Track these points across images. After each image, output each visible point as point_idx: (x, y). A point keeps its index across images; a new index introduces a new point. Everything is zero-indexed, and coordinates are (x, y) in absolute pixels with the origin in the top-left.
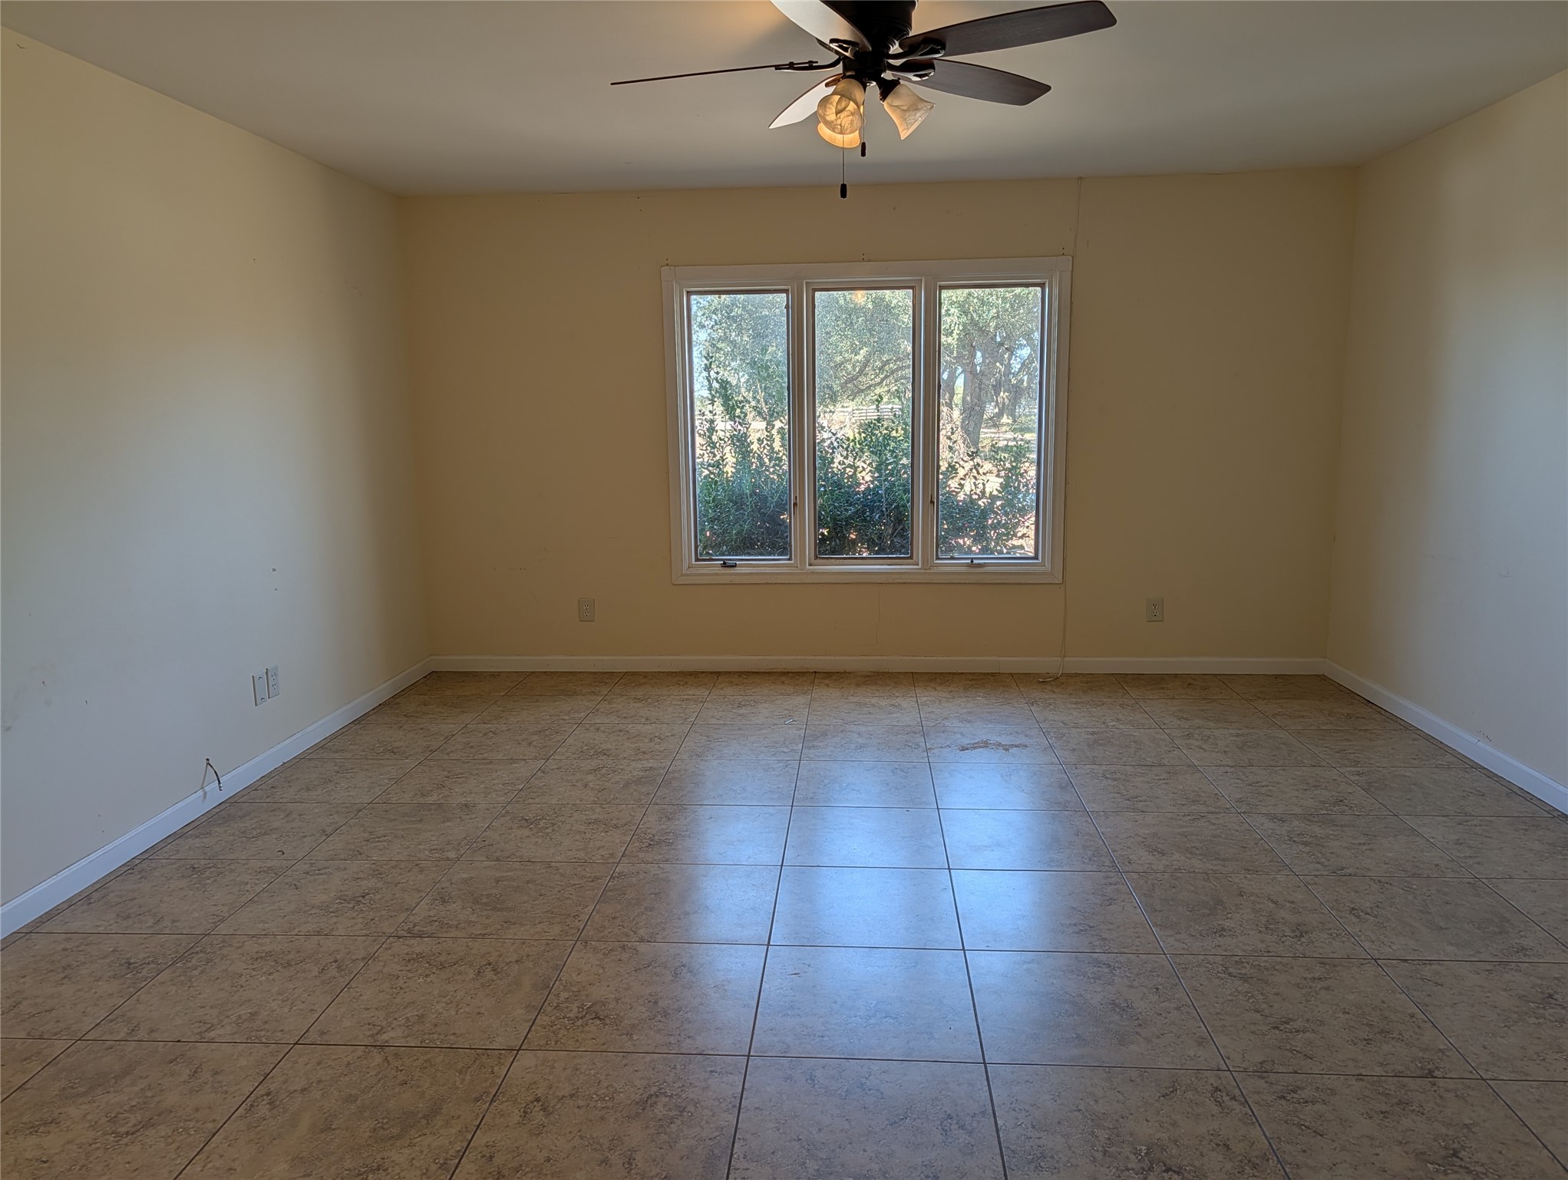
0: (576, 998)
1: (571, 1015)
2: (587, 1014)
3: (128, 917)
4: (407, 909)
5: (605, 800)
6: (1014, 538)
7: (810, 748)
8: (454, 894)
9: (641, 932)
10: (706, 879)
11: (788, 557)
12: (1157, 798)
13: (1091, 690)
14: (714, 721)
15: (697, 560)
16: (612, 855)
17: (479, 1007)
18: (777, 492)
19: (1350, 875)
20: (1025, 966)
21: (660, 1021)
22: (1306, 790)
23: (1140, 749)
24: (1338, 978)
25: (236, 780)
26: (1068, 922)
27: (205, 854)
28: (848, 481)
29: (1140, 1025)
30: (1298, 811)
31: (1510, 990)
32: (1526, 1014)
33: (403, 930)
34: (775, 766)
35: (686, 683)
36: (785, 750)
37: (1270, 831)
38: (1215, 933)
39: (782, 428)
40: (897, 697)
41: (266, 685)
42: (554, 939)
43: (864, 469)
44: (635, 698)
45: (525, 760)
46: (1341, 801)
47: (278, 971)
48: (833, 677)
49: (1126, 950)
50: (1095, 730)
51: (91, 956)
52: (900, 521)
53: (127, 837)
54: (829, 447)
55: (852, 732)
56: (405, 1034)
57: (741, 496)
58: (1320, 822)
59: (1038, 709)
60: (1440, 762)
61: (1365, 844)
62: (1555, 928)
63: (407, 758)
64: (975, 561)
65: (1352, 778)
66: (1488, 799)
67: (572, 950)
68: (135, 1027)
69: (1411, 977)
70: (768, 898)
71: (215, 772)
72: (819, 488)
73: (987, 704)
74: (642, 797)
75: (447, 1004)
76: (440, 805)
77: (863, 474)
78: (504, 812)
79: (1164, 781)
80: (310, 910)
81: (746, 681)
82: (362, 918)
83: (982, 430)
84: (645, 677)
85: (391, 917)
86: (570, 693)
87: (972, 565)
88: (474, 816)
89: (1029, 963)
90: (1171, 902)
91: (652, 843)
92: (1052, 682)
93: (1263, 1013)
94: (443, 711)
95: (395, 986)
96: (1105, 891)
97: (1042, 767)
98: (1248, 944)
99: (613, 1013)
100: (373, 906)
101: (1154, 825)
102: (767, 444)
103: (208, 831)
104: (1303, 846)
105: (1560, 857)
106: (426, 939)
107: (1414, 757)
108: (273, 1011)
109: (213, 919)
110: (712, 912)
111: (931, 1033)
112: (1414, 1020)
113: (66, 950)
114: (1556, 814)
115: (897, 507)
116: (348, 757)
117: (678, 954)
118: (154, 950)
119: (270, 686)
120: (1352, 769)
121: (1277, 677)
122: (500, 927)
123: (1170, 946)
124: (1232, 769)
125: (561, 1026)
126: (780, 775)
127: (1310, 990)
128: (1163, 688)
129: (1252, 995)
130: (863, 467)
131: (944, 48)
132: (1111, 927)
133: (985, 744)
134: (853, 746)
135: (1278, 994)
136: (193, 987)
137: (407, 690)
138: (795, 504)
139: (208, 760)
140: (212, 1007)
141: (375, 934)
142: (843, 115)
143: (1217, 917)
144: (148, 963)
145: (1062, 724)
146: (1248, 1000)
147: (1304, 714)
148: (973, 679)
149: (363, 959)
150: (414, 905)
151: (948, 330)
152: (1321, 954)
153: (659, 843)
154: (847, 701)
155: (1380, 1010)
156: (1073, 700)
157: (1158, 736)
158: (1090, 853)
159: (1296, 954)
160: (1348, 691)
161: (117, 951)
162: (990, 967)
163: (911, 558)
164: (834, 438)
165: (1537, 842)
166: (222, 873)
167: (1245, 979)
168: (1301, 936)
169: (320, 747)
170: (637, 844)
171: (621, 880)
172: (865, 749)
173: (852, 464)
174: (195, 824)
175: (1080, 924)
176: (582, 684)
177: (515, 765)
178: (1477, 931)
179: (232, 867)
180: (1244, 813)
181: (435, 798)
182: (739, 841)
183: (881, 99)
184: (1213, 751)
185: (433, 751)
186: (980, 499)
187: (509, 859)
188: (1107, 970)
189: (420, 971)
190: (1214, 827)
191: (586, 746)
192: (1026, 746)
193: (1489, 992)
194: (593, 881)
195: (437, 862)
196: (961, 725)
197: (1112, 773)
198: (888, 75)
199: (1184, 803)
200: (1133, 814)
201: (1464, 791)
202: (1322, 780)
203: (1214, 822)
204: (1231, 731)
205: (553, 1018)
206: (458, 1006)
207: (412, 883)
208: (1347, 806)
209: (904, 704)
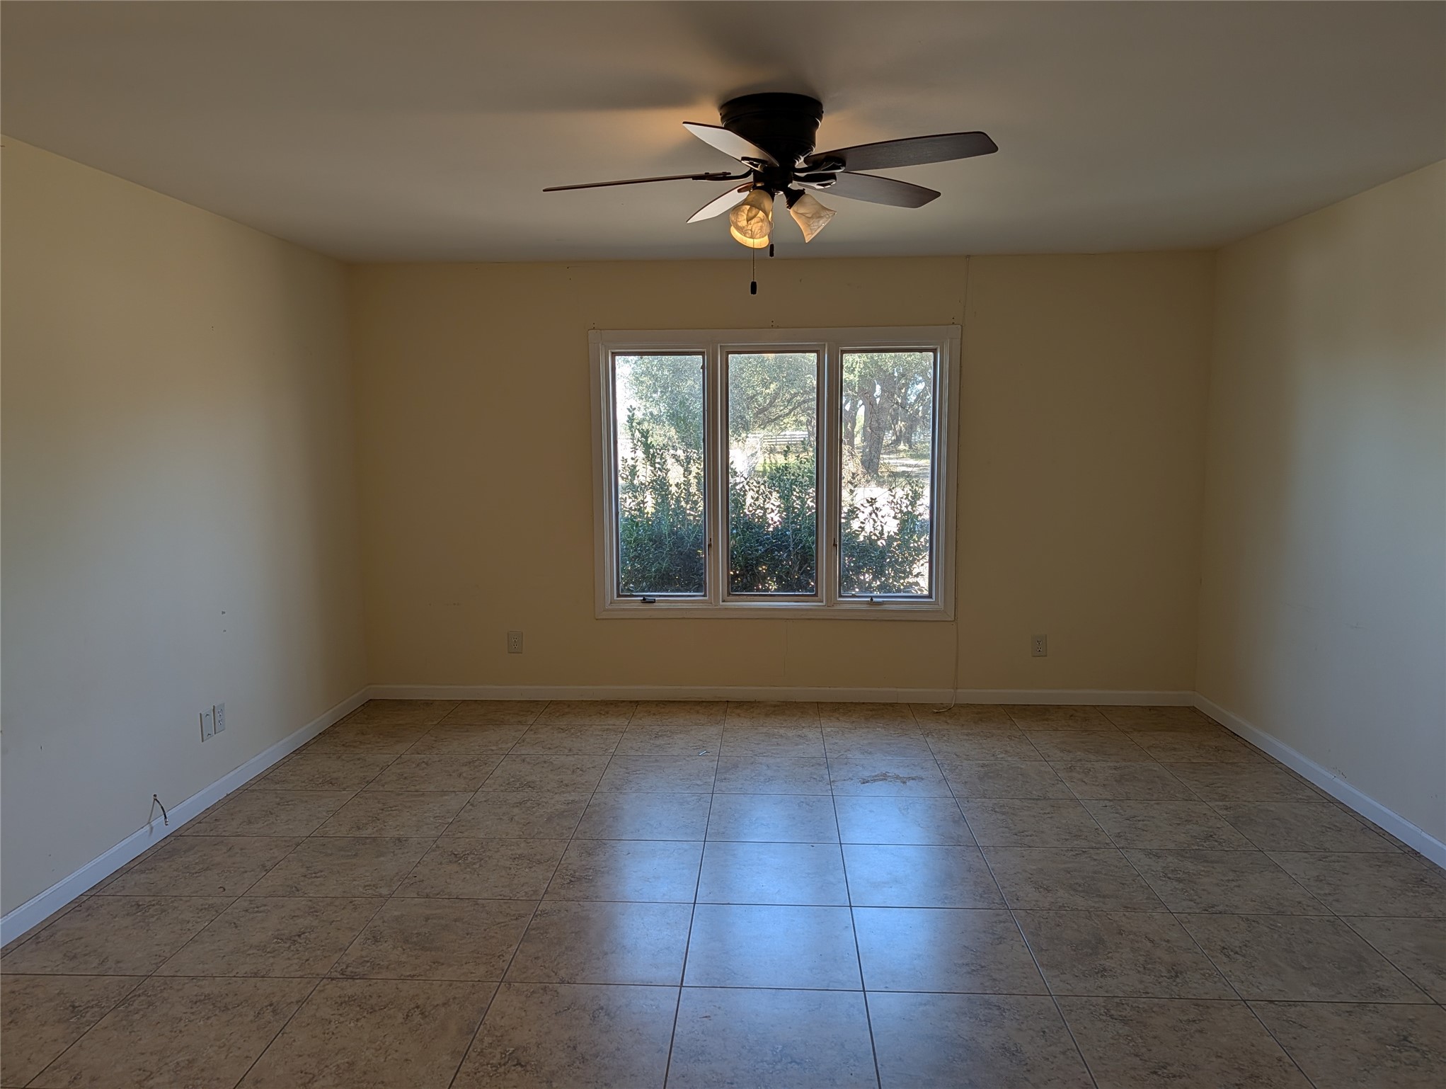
0: (499, 1044)
1: (493, 1062)
2: (509, 1060)
3: (75, 957)
4: (341, 949)
5: (530, 834)
6: (910, 576)
7: (721, 781)
8: (385, 932)
9: (562, 973)
10: (623, 917)
11: (702, 594)
12: (1042, 832)
13: (981, 720)
14: (633, 753)
15: (619, 596)
16: (535, 892)
17: (407, 1054)
18: (693, 532)
19: (1220, 913)
20: (921, 1008)
21: (578, 1068)
22: (1179, 824)
23: (1028, 782)
24: (1211, 1020)
25: (180, 815)
26: (960, 962)
27: (149, 890)
28: (759, 521)
29: (1029, 1071)
30: (1172, 846)
31: (1369, 1032)
32: (1384, 1057)
33: (336, 971)
34: (689, 799)
35: (608, 713)
36: (699, 782)
37: (1146, 867)
38: (1097, 973)
39: (698, 473)
40: (803, 727)
41: (212, 721)
42: (479, 981)
43: (773, 511)
44: (559, 728)
45: (454, 792)
46: (1211, 836)
47: (216, 1015)
48: (745, 707)
49: (1015, 992)
50: (985, 762)
51: (38, 999)
52: (806, 558)
53: (76, 874)
54: (741, 490)
55: (761, 764)
56: (336, 1082)
57: (660, 535)
58: (1191, 858)
59: (933, 741)
60: (1300, 797)
61: (1233, 880)
62: (1408, 968)
63: (344, 789)
64: (874, 599)
65: (1221, 812)
66: (1344, 834)
67: (496, 992)
68: (78, 1074)
69: (1277, 1019)
70: (682, 937)
71: (162, 807)
72: (732, 530)
73: (886, 735)
74: (564, 831)
75: (377, 1050)
76: (374, 839)
77: (772, 515)
78: (434, 846)
79: (1049, 815)
80: (248, 950)
81: (663, 710)
82: (298, 958)
83: (881, 456)
84: (569, 706)
85: (325, 957)
86: (498, 723)
87: (872, 603)
88: (406, 851)
89: (925, 1004)
90: (1056, 941)
91: (573, 879)
92: (946, 713)
93: (1143, 1058)
94: (379, 740)
95: (327, 1031)
96: (995, 929)
97: (936, 801)
98: (1128, 985)
99: (534, 1059)
100: (308, 946)
101: (1040, 860)
102: (684, 488)
103: (153, 866)
104: (1177, 883)
105: (1412, 894)
106: (357, 981)
107: (1276, 791)
108: (210, 1058)
109: (155, 959)
110: (629, 952)
111: (833, 1080)
112: (1281, 1064)
113: (13, 992)
114: (1406, 850)
115: (803, 547)
116: (289, 788)
117: (597, 996)
118: (98, 993)
119: (217, 721)
120: (1221, 803)
121: (1151, 708)
122: (428, 968)
123: (1056, 987)
124: (1111, 803)
125: (485, 1073)
126: (693, 808)
127: (1185, 1033)
128: (1047, 720)
129: (1132, 1039)
130: (772, 509)
131: (844, 165)
132: (1000, 967)
133: (884, 777)
134: (762, 779)
135: (1155, 1038)
136: (134, 1031)
137: (345, 719)
138: (710, 545)
139: (155, 796)
140: (151, 1054)
141: (310, 976)
142: (753, 221)
143: (1099, 956)
144: (92, 1007)
145: (955, 756)
146: (1129, 1043)
147: (1177, 746)
148: (873, 710)
149: (297, 1002)
150: (348, 944)
151: (850, 368)
152: (1195, 995)
153: (579, 879)
154: (756, 731)
155: (1251, 1053)
156: (966, 731)
157: (1043, 769)
158: (981, 890)
159: (1171, 995)
160: (1216, 723)
161: (62, 993)
162: (887, 1006)
163: (816, 595)
164: (745, 482)
165: (1390, 879)
166: (165, 911)
167: (1124, 1021)
168: (1177, 976)
169: (263, 778)
170: (559, 881)
171: (543, 919)
172: (774, 782)
173: (762, 505)
174: (141, 859)
175: (972, 964)
176: (510, 714)
177: (446, 797)
178: (1338, 971)
179: (175, 904)
180: (1123, 848)
181: (370, 831)
182: (654, 877)
183: (788, 207)
184: (1093, 785)
185: (368, 783)
186: (878, 539)
187: (438, 896)
188: (997, 1012)
189: (351, 1015)
190: (1095, 863)
191: (512, 777)
192: (923, 779)
193: (1349, 1035)
194: (517, 919)
195: (370, 899)
196: (862, 756)
197: (1001, 806)
198: (794, 185)
199: (1068, 837)
200: (1019, 849)
201: (1323, 826)
202: (1194, 815)
203: (1095, 857)
204: (1109, 764)
205: (477, 1064)
206: (386, 1052)
207: (345, 922)
208: (1216, 841)
209: (810, 735)
